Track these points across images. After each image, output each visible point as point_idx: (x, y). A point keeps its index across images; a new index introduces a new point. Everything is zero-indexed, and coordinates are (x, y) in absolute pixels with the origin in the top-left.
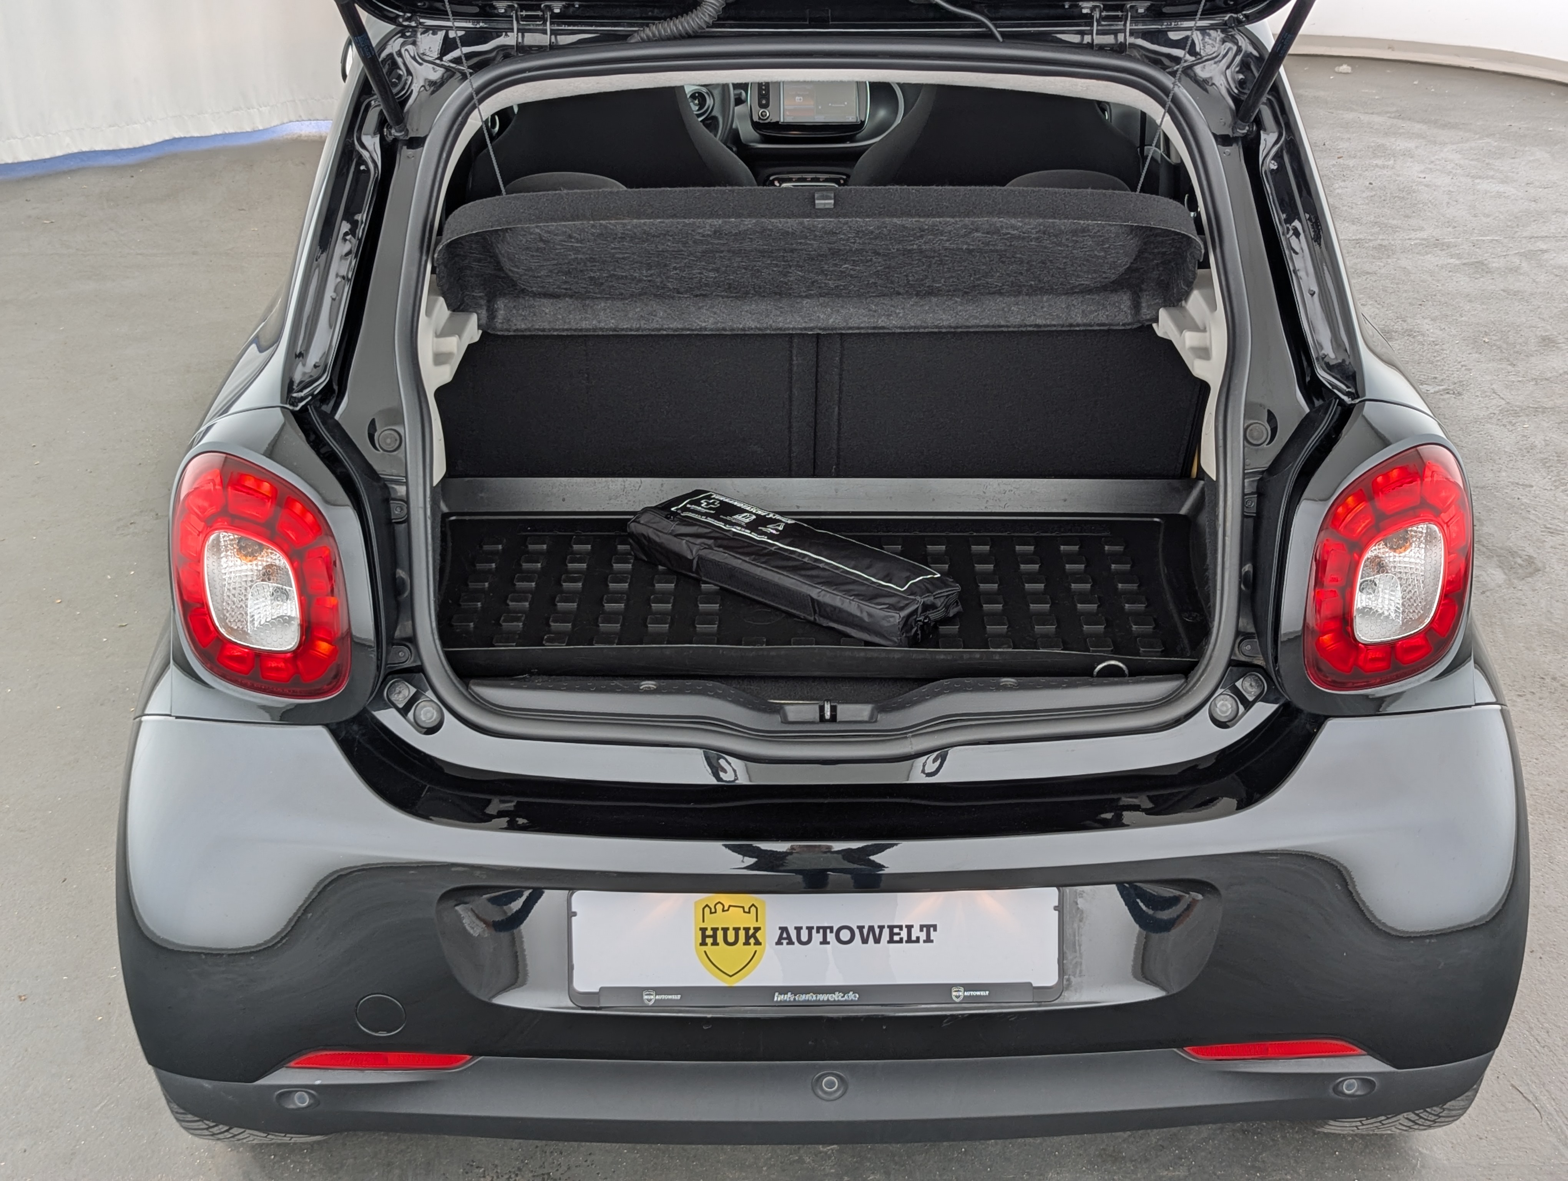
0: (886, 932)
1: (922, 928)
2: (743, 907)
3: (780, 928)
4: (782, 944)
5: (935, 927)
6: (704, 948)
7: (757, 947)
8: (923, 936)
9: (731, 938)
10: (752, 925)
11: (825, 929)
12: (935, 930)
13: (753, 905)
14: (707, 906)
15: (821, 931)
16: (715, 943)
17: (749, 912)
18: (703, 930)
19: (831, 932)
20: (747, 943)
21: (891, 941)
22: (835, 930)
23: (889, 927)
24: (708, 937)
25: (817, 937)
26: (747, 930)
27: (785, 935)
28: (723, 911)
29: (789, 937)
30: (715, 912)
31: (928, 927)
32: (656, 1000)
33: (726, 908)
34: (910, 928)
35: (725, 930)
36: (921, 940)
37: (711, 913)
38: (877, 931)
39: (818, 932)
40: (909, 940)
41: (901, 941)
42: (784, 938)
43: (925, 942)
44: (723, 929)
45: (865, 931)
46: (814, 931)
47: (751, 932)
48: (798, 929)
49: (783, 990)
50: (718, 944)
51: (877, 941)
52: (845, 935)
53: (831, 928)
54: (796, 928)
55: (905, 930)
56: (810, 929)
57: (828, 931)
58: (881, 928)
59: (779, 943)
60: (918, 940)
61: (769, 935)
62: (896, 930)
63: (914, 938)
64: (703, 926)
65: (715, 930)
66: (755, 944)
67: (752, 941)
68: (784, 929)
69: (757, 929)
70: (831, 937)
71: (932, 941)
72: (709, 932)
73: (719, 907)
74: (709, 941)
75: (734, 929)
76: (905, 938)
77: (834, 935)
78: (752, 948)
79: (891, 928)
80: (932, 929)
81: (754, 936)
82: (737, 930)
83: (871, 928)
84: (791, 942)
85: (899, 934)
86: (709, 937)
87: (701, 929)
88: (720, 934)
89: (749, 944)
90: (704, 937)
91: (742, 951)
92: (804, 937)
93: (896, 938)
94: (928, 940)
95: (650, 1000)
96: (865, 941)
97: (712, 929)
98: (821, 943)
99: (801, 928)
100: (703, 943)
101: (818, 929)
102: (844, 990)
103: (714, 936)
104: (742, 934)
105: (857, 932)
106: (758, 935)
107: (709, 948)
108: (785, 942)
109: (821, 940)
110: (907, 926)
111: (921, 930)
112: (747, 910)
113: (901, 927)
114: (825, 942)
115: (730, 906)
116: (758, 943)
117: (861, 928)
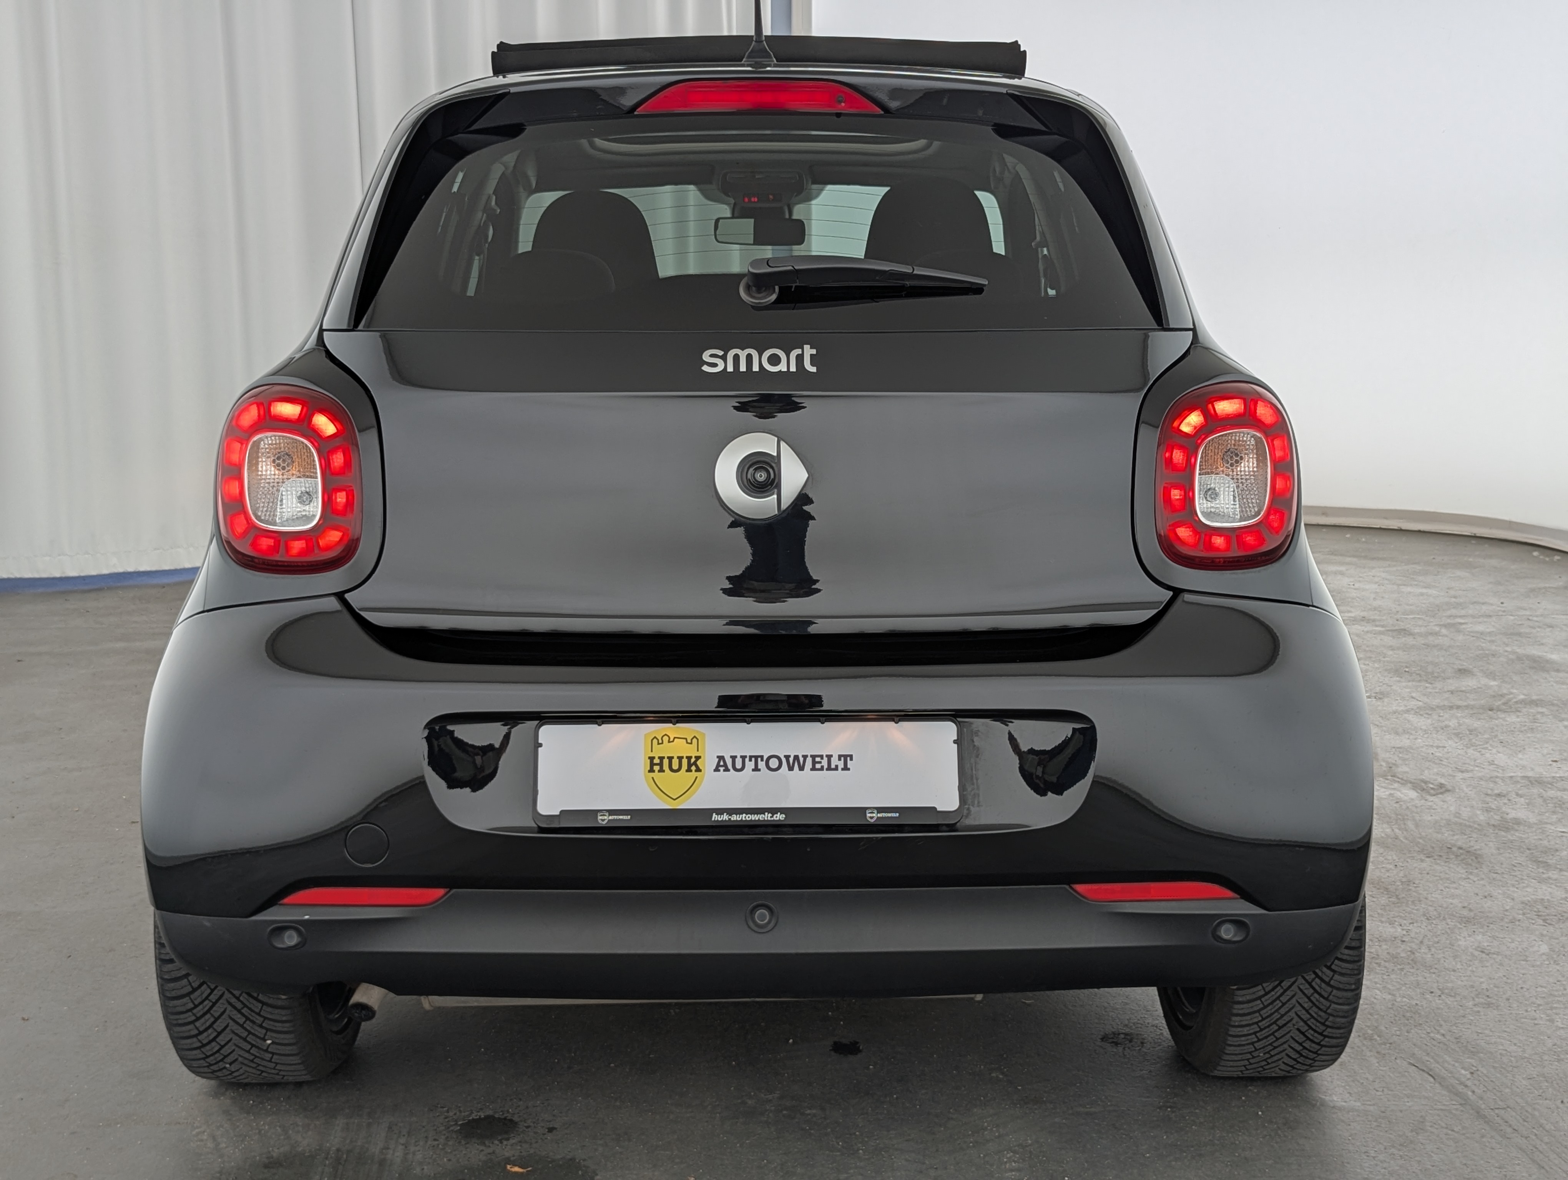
0: (809, 761)
1: (840, 757)
2: (686, 739)
3: (718, 757)
4: (719, 771)
5: (851, 757)
6: (652, 774)
7: (698, 774)
8: (841, 764)
9: (675, 766)
10: (694, 754)
11: (756, 757)
12: (851, 759)
13: (695, 737)
14: (655, 737)
15: (753, 759)
16: (661, 770)
17: (691, 743)
18: (652, 759)
19: (762, 760)
20: (689, 770)
21: (813, 769)
22: (765, 759)
23: (811, 756)
24: (655, 765)
25: (750, 765)
26: (689, 758)
27: (722, 763)
28: (669, 742)
29: (725, 765)
30: (662, 743)
31: (845, 757)
32: (609, 820)
33: (671, 740)
34: (829, 757)
35: (670, 759)
36: (840, 768)
37: (659, 744)
38: (801, 759)
39: (750, 760)
40: (829, 768)
41: (822, 769)
42: (721, 764)
43: (843, 769)
44: (668, 758)
45: (791, 760)
46: (747, 760)
47: (693, 760)
48: (734, 758)
49: (720, 811)
50: (664, 771)
51: (802, 768)
52: (774, 763)
53: (762, 757)
54: (731, 757)
55: (825, 759)
56: (743, 758)
57: (759, 759)
58: (805, 757)
59: (717, 770)
60: (836, 768)
61: (708, 763)
62: (818, 759)
63: (833, 766)
64: (652, 755)
65: (661, 758)
66: (696, 771)
67: (693, 768)
68: (721, 758)
69: (698, 758)
70: (762, 765)
71: (849, 769)
72: (657, 761)
73: (666, 739)
74: (656, 768)
75: (678, 757)
76: (826, 767)
77: (764, 763)
78: (693, 774)
79: (813, 757)
80: (848, 758)
81: (695, 763)
82: (680, 758)
83: (796, 758)
84: (727, 770)
85: (820, 762)
86: (657, 764)
87: (650, 758)
88: (666, 762)
89: (691, 771)
90: (652, 764)
91: (685, 777)
92: (739, 765)
93: (818, 766)
94: (846, 768)
95: (603, 820)
96: (791, 768)
97: (659, 758)
98: (753, 770)
99: (736, 757)
100: (651, 770)
101: (751, 757)
102: (773, 811)
103: (661, 764)
104: (685, 762)
105: (784, 760)
106: (698, 763)
107: (656, 775)
108: (722, 769)
109: (753, 767)
110: (827, 756)
111: (840, 759)
112: (689, 741)
113: (821, 757)
114: (756, 769)
115: (675, 738)
116: (698, 770)
117: (787, 757)
